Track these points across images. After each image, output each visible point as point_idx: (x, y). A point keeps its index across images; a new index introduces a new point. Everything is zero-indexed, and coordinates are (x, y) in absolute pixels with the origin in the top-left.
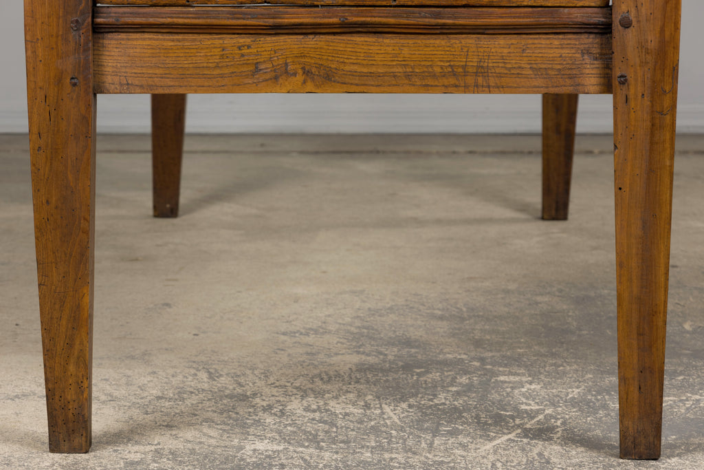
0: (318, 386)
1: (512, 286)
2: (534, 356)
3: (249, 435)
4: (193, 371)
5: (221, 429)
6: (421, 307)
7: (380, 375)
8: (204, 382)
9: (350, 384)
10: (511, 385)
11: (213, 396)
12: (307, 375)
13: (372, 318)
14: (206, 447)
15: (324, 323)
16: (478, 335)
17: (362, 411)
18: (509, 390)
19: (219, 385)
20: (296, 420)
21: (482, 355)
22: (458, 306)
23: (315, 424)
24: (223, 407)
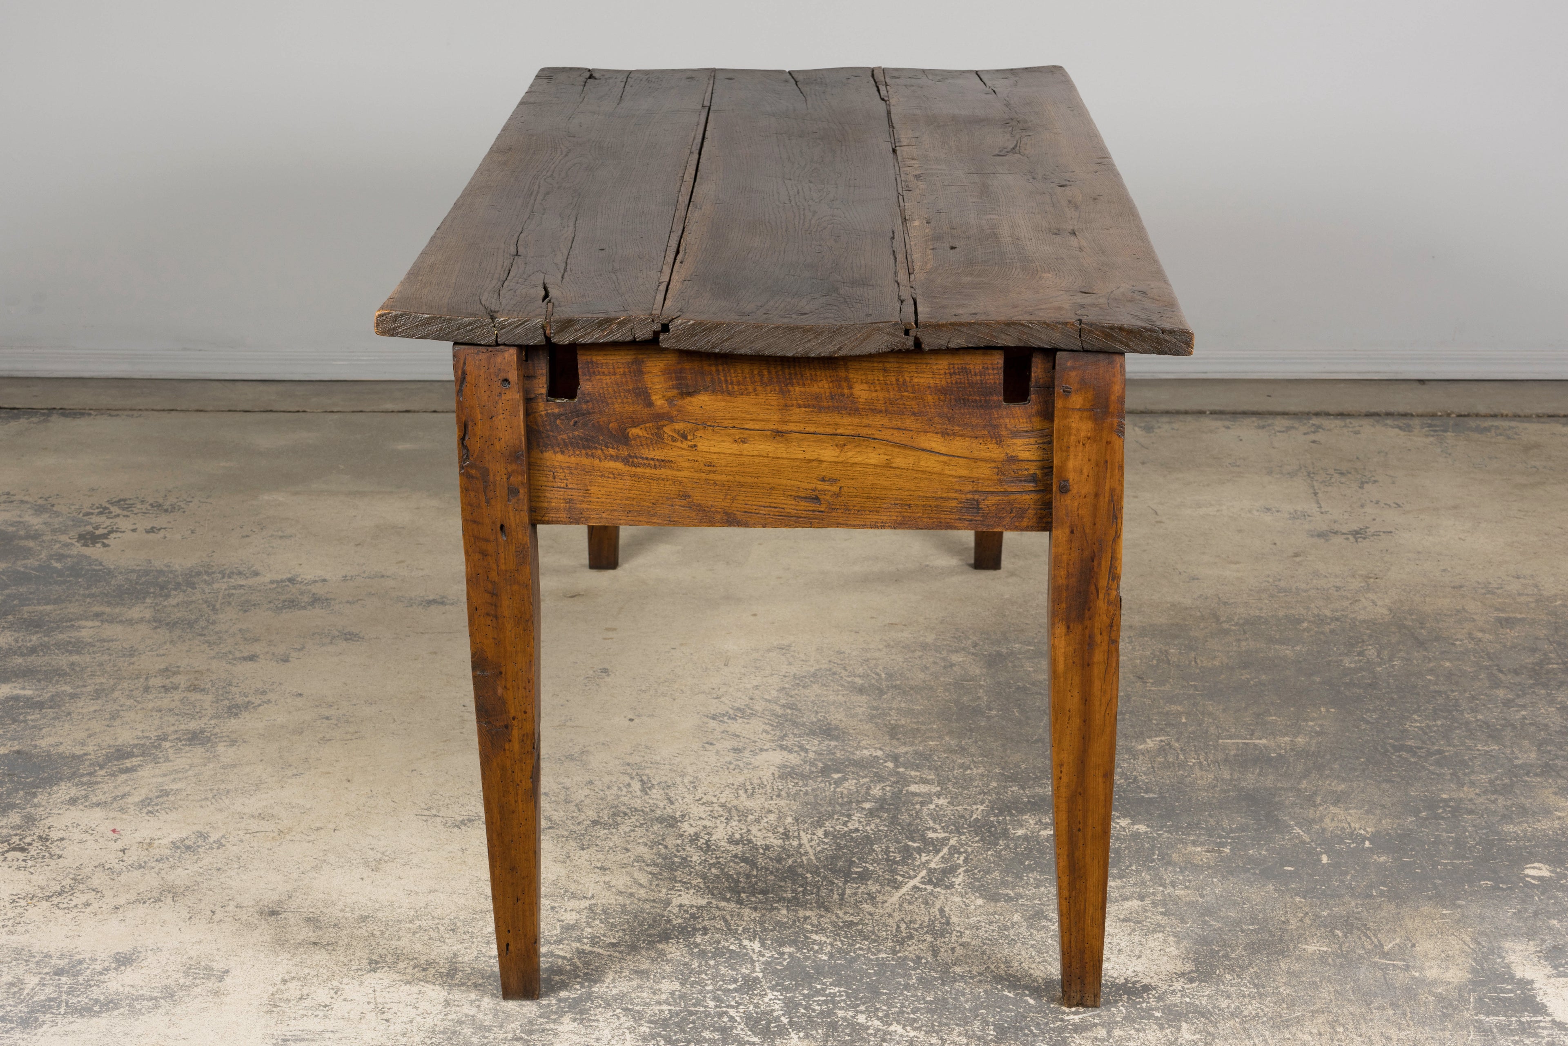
0: (742, 802)
1: (930, 638)
2: (944, 752)
3: (676, 882)
4: (627, 779)
5: (650, 873)
6: (844, 673)
7: (801, 783)
8: (636, 797)
9: (772, 799)
10: (921, 799)
11: (644, 819)
12: (733, 785)
13: (796, 692)
14: (636, 901)
15: (752, 699)
16: (893, 718)
17: (781, 841)
18: (918, 806)
19: (650, 801)
20: (720, 857)
21: (896, 751)
22: (878, 671)
23: (738, 863)
24: (653, 836)
